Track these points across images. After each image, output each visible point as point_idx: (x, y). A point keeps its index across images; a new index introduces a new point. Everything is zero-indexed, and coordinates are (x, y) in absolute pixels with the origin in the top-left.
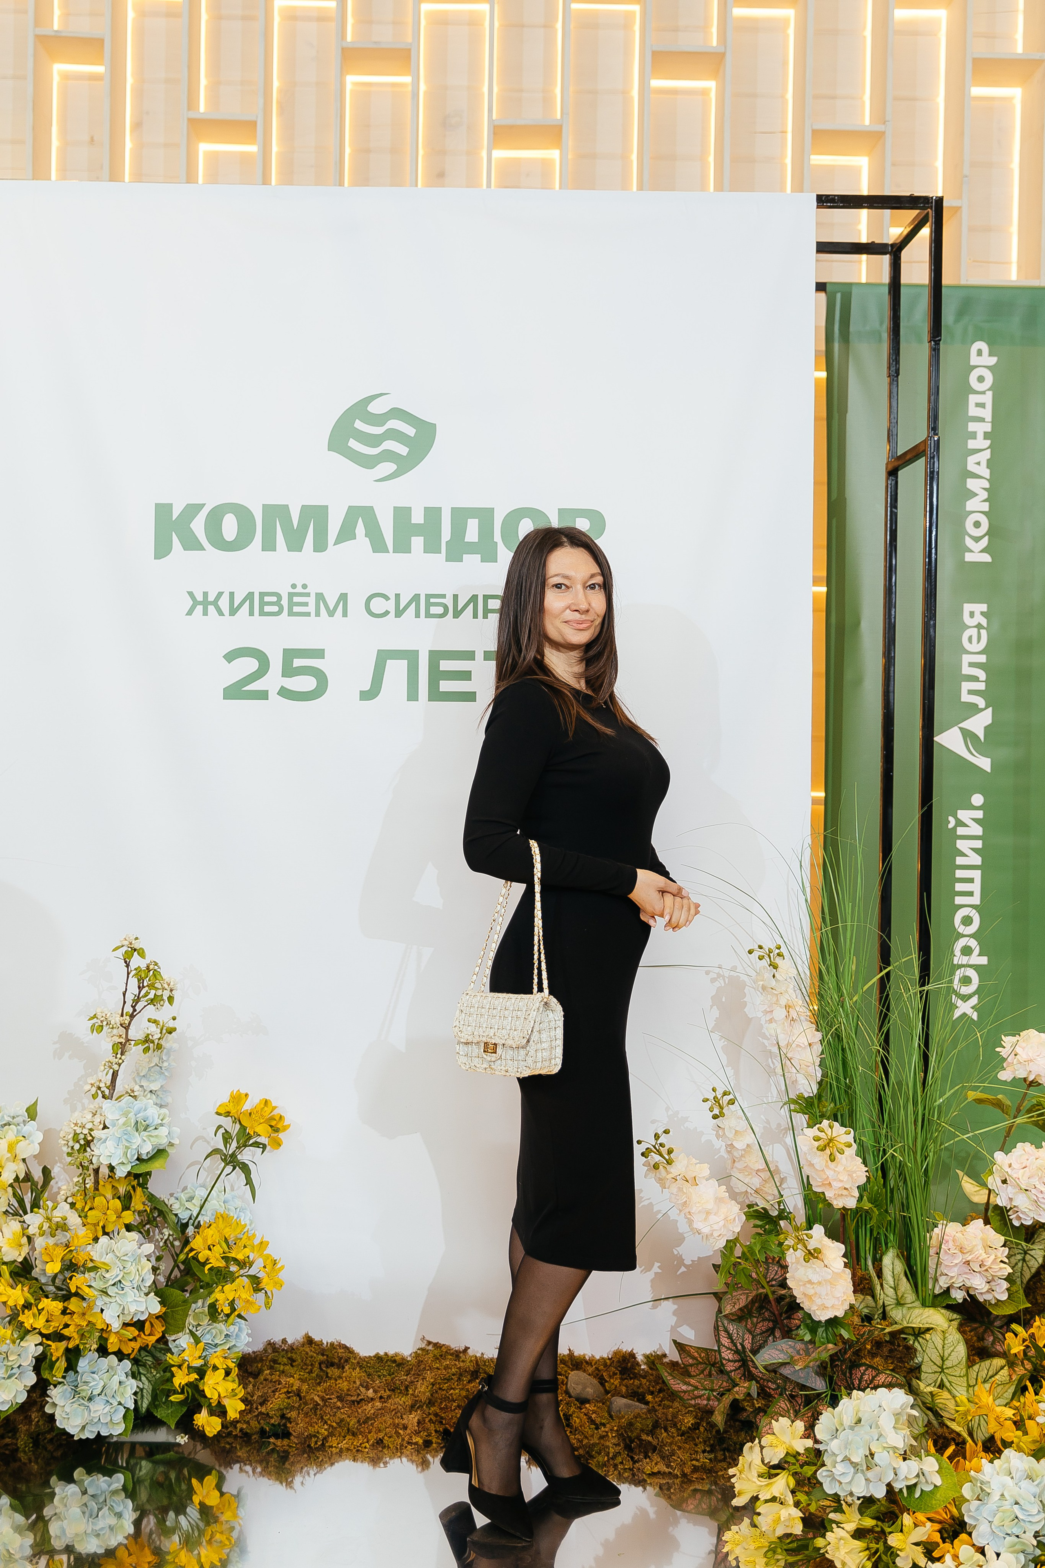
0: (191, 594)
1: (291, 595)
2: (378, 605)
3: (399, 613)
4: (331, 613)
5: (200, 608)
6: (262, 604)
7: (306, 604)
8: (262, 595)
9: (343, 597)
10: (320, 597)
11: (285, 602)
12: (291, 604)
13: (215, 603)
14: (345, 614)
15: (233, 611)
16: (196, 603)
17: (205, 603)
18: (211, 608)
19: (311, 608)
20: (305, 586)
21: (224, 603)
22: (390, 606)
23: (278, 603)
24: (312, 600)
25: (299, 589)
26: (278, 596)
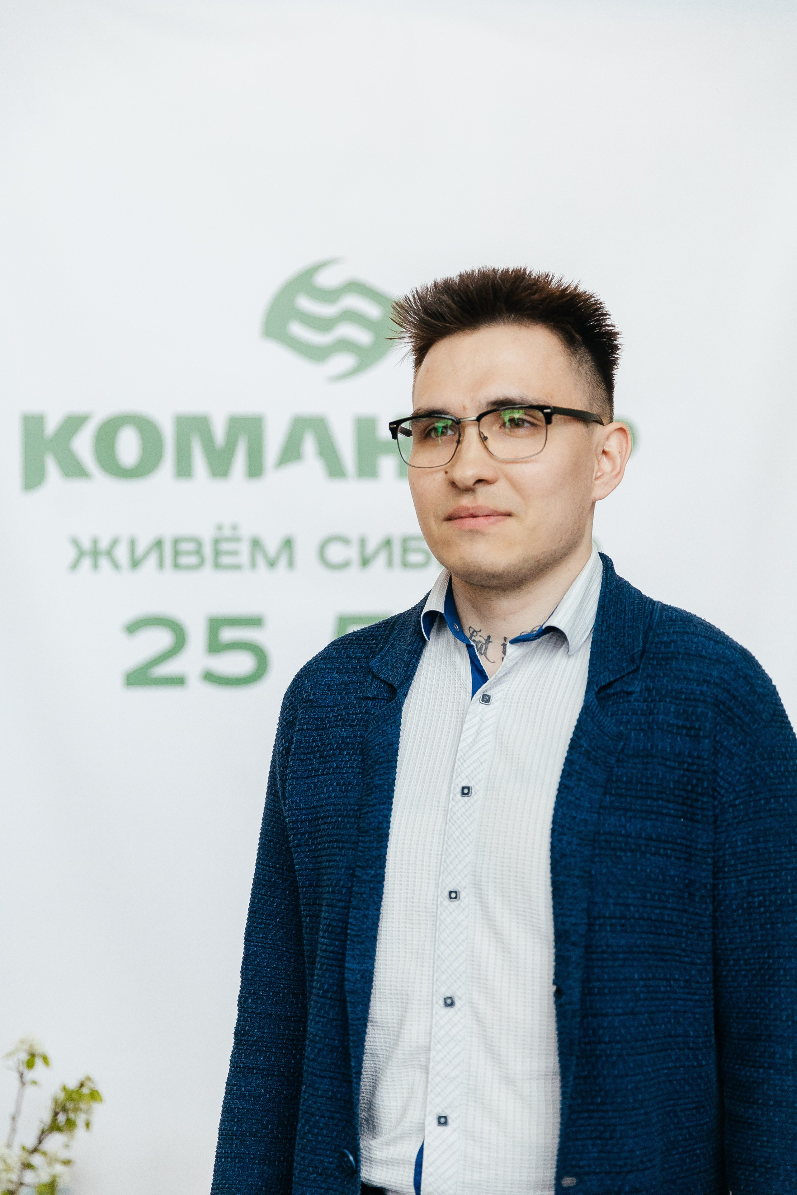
0: (75, 542)
1: (216, 542)
2: (336, 553)
3: (365, 562)
4: (272, 564)
5: (87, 562)
6: (177, 553)
7: (235, 553)
8: (176, 542)
9: (288, 544)
10: (256, 544)
11: (208, 550)
12: (217, 553)
13: (109, 553)
14: (291, 564)
15: (135, 563)
16: (81, 554)
17: (95, 553)
18: (104, 562)
19: (244, 558)
20: (235, 528)
21: (122, 553)
22: (352, 553)
23: (199, 552)
24: (245, 548)
25: (227, 532)
26: (199, 543)
